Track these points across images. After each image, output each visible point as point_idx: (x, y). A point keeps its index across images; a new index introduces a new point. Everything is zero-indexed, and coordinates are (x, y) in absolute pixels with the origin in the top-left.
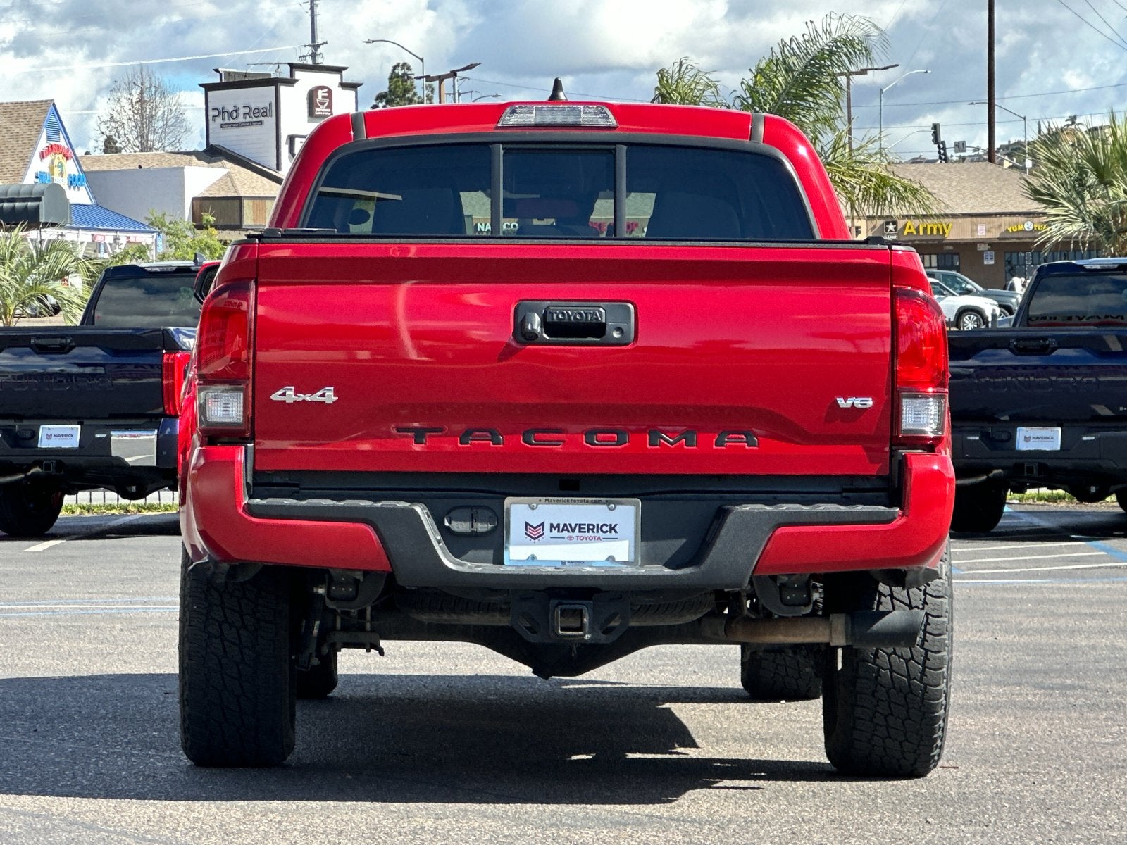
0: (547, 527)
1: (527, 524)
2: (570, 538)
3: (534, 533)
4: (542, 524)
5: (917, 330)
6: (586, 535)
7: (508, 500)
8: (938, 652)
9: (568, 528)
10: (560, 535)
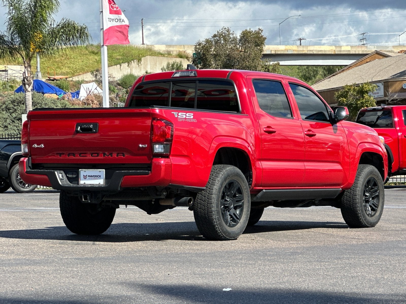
0: (88, 176)
1: (84, 175)
2: (92, 179)
3: (85, 177)
4: (87, 175)
5: (162, 129)
6: (95, 178)
7: (80, 170)
8: (211, 208)
9: (91, 176)
10: (90, 178)
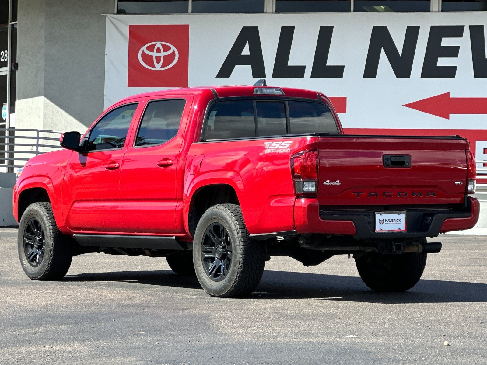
0: (384, 220)
1: (380, 220)
2: (390, 223)
3: (381, 222)
4: (383, 220)
6: (393, 222)
7: (376, 213)
9: (389, 221)
10: (388, 223)
